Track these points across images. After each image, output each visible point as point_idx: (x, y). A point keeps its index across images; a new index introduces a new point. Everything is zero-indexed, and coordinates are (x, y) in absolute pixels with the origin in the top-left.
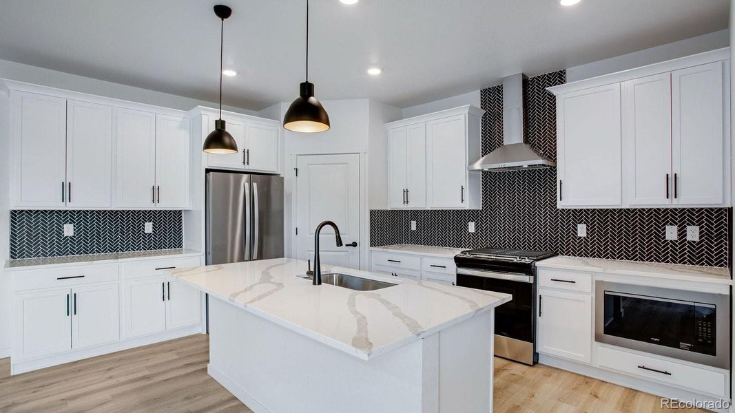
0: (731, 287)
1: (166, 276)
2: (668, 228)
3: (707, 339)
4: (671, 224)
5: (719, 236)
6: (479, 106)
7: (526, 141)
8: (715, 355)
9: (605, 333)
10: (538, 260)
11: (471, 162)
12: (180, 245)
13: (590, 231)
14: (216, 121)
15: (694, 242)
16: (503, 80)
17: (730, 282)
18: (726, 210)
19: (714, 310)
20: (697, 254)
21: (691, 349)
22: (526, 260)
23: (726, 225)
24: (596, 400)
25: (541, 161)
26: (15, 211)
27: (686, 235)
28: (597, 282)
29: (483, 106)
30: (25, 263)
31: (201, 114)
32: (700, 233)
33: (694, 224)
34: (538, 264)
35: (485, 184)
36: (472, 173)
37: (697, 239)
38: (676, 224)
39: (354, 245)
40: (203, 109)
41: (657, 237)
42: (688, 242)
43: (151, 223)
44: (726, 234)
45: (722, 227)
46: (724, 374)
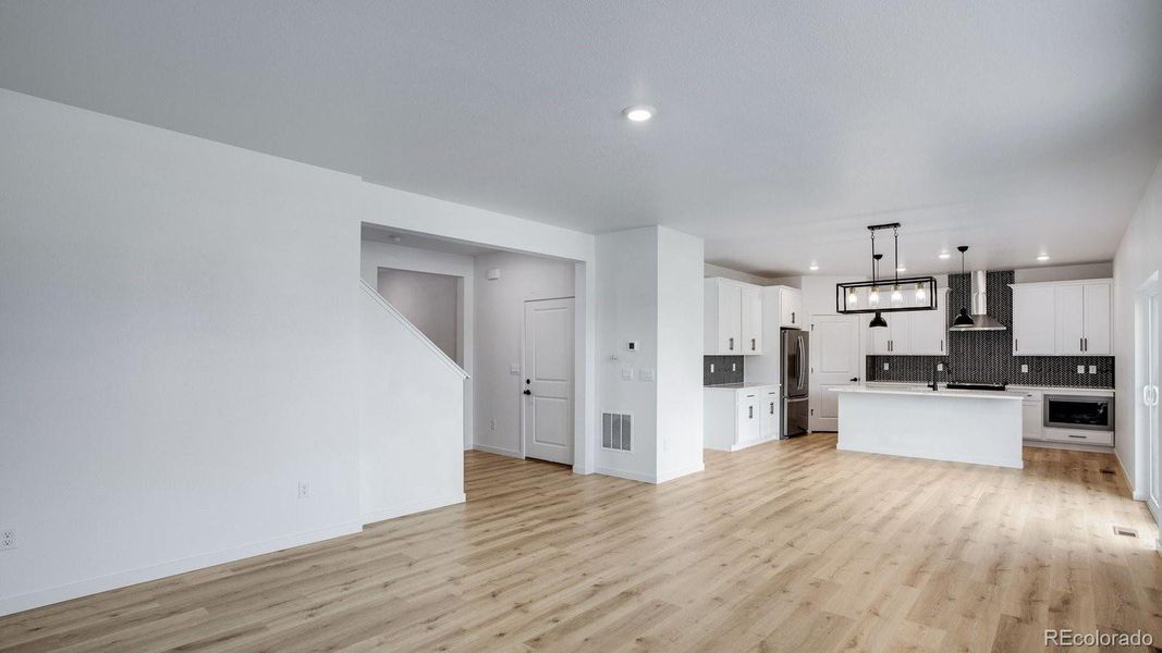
0: (1114, 394)
3: (1103, 419)
4: (1081, 365)
5: (1106, 371)
7: (989, 313)
9: (1050, 422)
13: (1030, 369)
15: (1094, 374)
16: (970, 271)
18: (1110, 357)
19: (1107, 404)
20: (1096, 380)
23: (1111, 365)
25: (1002, 328)
27: (1089, 371)
28: (1044, 396)
29: (951, 286)
31: (778, 291)
32: (1097, 369)
33: (1093, 365)
35: (951, 339)
38: (1084, 365)
39: (856, 379)
41: (1073, 372)
42: (1091, 374)
44: (1110, 370)
45: (1107, 366)
46: (1110, 434)
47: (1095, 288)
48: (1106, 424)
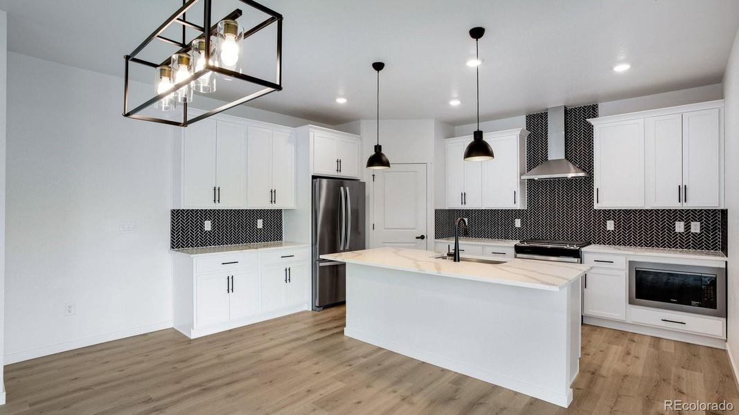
0: (726, 262)
1: (288, 263)
2: (677, 223)
3: (711, 298)
4: (679, 221)
5: (715, 229)
6: (525, 128)
7: (566, 158)
8: (716, 308)
9: (637, 297)
10: (583, 247)
11: (521, 174)
12: (281, 239)
13: (617, 226)
14: (375, 146)
15: (696, 233)
16: (547, 109)
17: (725, 259)
18: (719, 210)
19: (716, 278)
20: (699, 242)
21: (699, 306)
22: (575, 247)
23: (719, 221)
24: (634, 344)
25: (582, 174)
26: (174, 210)
27: (690, 229)
28: (630, 261)
29: (528, 128)
30: (189, 251)
31: (309, 131)
32: (701, 227)
33: (696, 221)
34: (583, 249)
35: (529, 189)
36: (522, 182)
37: (698, 231)
38: (683, 221)
39: (422, 237)
40: (313, 128)
41: (669, 230)
42: (692, 233)
43: (262, 220)
44: (719, 228)
45: (717, 223)
46: (721, 321)
47: (699, 115)
48: (715, 307)
